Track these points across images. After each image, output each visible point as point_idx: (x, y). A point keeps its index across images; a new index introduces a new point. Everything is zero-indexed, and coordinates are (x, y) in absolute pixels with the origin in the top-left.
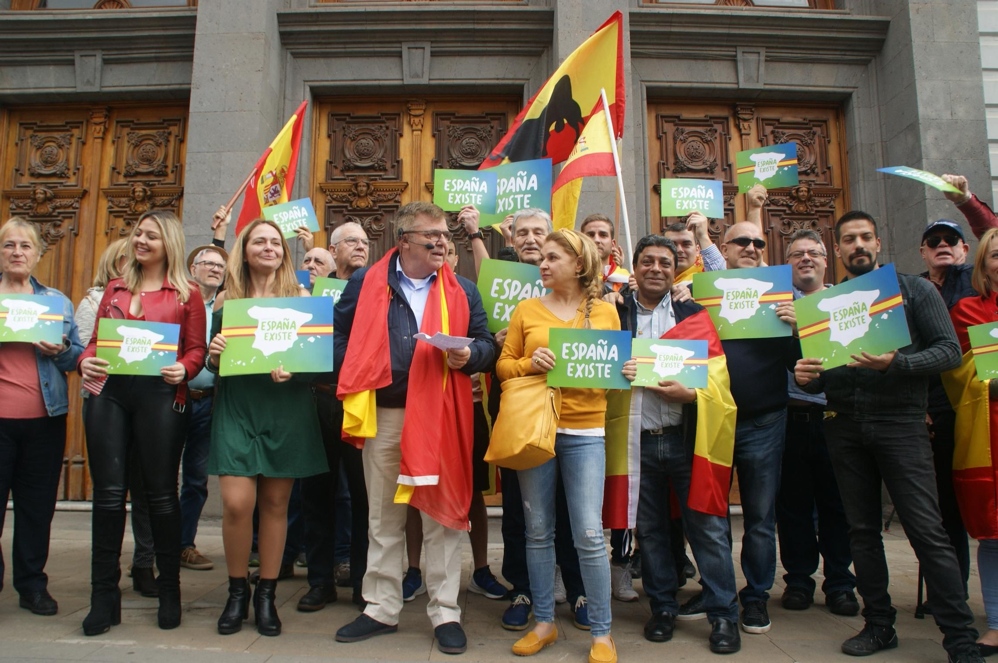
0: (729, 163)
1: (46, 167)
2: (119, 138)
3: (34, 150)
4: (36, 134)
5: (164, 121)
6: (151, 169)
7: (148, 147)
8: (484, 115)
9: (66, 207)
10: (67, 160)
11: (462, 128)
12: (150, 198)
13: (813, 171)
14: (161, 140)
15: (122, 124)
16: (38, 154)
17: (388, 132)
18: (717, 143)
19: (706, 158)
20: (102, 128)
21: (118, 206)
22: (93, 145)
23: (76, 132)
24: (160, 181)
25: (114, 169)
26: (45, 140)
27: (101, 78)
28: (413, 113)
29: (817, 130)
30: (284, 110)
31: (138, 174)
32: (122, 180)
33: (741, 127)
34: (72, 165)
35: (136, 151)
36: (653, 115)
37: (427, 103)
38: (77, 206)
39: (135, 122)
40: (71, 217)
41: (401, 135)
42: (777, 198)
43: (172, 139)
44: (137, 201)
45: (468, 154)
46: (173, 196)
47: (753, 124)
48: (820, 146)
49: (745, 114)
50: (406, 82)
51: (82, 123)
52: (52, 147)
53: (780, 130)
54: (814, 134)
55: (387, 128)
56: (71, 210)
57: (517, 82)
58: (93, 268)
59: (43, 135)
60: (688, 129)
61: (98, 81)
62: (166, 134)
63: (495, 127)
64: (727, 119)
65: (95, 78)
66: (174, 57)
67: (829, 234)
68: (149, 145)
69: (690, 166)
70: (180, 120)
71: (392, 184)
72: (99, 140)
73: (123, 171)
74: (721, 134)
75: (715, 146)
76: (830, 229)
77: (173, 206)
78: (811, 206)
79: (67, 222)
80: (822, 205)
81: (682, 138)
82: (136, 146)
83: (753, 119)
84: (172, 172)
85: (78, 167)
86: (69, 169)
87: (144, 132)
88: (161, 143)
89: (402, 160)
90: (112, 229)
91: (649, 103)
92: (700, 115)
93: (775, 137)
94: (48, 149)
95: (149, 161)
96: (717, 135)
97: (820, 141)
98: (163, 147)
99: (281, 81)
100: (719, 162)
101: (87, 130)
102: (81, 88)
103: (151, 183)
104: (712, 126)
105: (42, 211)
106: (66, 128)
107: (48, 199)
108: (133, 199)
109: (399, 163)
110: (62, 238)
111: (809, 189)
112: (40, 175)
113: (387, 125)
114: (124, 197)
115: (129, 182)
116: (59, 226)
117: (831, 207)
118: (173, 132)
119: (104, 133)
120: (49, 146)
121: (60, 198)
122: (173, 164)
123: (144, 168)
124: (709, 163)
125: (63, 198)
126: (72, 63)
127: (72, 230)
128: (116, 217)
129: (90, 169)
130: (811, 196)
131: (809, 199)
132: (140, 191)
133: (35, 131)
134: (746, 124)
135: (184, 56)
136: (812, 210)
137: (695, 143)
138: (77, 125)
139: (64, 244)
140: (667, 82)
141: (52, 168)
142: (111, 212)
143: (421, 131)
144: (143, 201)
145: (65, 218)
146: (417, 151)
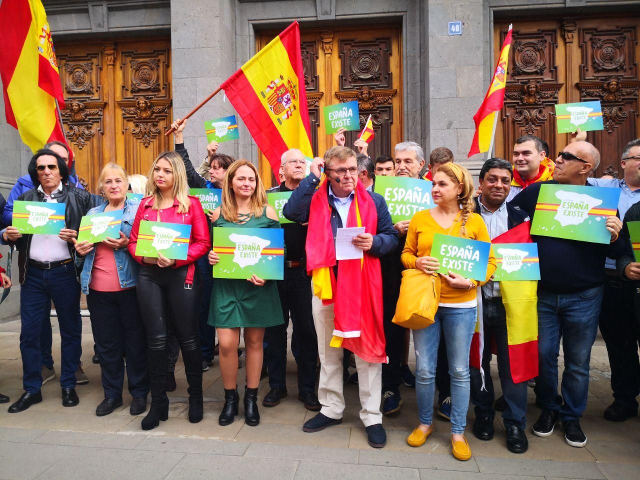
0: (556, 65)
1: (77, 86)
2: (125, 64)
3: (68, 74)
4: (68, 63)
5: (155, 51)
6: (149, 87)
7: (145, 71)
8: (375, 40)
9: (93, 114)
10: (91, 81)
11: (359, 50)
12: (150, 107)
13: (622, 68)
14: (153, 66)
15: (127, 54)
16: (71, 76)
17: (308, 55)
18: (546, 51)
19: (537, 63)
20: (113, 57)
21: (128, 113)
22: (107, 70)
23: (95, 61)
24: (156, 95)
25: (123, 87)
26: (74, 67)
27: (108, 21)
28: (325, 41)
29: (628, 35)
30: (236, 42)
31: (140, 90)
32: (129, 95)
33: (566, 37)
34: (94, 85)
35: (137, 74)
36: (498, 32)
37: (334, 32)
38: (101, 114)
39: (135, 52)
40: (98, 122)
41: (317, 58)
42: (592, 90)
43: (161, 65)
44: (141, 110)
45: (364, 69)
46: (165, 105)
47: (576, 35)
48: (629, 48)
49: (570, 26)
50: (319, 19)
51: (98, 54)
52: (79, 72)
53: (597, 37)
54: (625, 38)
55: (307, 53)
56: (97, 117)
57: (398, 14)
58: (116, 156)
59: (72, 63)
60: (524, 41)
61: (106, 24)
62: (156, 62)
63: (382, 49)
64: (555, 31)
65: (104, 22)
66: (156, 4)
67: (633, 117)
68: (146, 70)
69: (525, 70)
70: (165, 51)
71: (313, 94)
72: (111, 67)
73: (130, 89)
74: (549, 43)
75: (545, 53)
76: (633, 112)
77: (166, 113)
78: (619, 95)
79: (95, 125)
80: (628, 94)
81: (520, 49)
82: (137, 70)
83: (575, 30)
84: (163, 88)
85: (99, 86)
86: (93, 88)
87: (141, 60)
88: (154, 68)
89: (318, 76)
90: (126, 129)
91: (495, 22)
92: (534, 29)
93: (593, 43)
94: (77, 74)
95: (147, 81)
96: (547, 44)
97: (629, 44)
98: (155, 71)
99: (232, 22)
100: (547, 65)
101: (102, 59)
102: (95, 30)
103: (149, 97)
104: (543, 37)
105: (78, 118)
106: (89, 57)
107: (81, 110)
108: (139, 108)
109: (317, 78)
110: (93, 136)
111: (618, 83)
112: (74, 93)
113: (307, 50)
114: (132, 107)
115: (135, 96)
116: (91, 128)
117: (635, 95)
118: (161, 59)
119: (114, 61)
120: (77, 71)
121: (89, 108)
122: (164, 83)
123: (143, 86)
124: (539, 67)
125: (91, 108)
126: (86, 11)
127: (99, 130)
128: (128, 121)
129: (107, 88)
130: (619, 88)
131: (618, 90)
132: (143, 103)
133: (67, 61)
134: (570, 35)
135: (164, 4)
136: (620, 98)
137: (530, 52)
138: (95, 56)
139: (95, 140)
140: (510, 6)
141: (81, 87)
142: (124, 118)
143: (331, 54)
144: (145, 110)
145: (94, 122)
146: (328, 69)
